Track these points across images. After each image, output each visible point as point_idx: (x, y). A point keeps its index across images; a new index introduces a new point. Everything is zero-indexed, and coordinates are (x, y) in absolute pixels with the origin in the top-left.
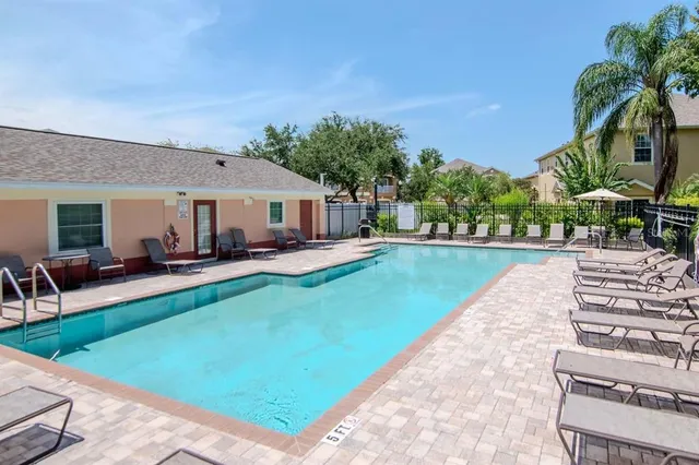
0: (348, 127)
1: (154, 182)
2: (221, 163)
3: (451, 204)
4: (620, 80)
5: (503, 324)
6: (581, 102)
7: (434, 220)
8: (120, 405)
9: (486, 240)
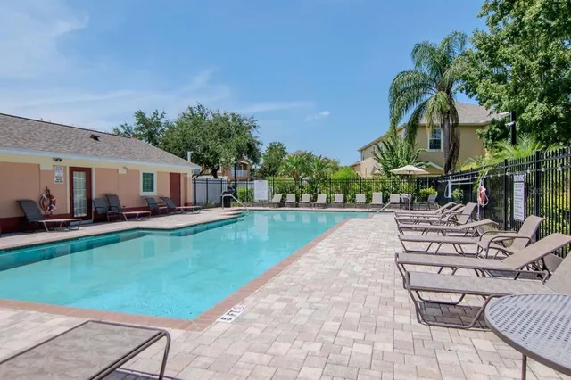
0: (210, 117)
1: (29, 147)
2: (96, 138)
3: (297, 179)
4: (421, 86)
5: (348, 249)
6: (394, 99)
7: (284, 191)
8: (11, 313)
9: (324, 206)
